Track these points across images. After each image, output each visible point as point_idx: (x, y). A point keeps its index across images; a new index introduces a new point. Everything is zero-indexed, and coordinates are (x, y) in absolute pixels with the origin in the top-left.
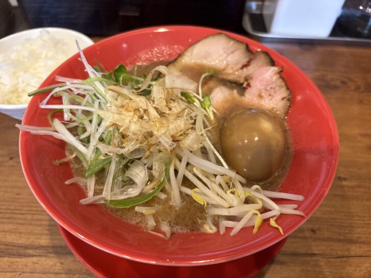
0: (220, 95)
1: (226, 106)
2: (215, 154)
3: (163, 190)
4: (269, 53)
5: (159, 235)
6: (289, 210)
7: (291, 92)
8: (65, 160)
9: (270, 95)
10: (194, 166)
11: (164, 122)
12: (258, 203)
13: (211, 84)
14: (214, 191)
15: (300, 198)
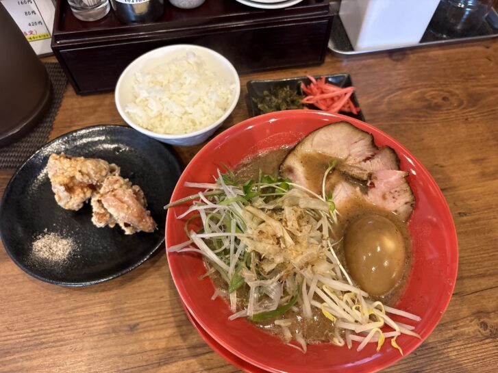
0: (343, 193)
1: (349, 206)
2: (341, 270)
3: (297, 304)
4: (396, 150)
5: (297, 347)
6: (408, 330)
7: (415, 197)
8: (207, 275)
9: (394, 198)
10: (323, 284)
11: (299, 248)
12: (380, 321)
13: (334, 178)
14: (341, 307)
15: (418, 319)
